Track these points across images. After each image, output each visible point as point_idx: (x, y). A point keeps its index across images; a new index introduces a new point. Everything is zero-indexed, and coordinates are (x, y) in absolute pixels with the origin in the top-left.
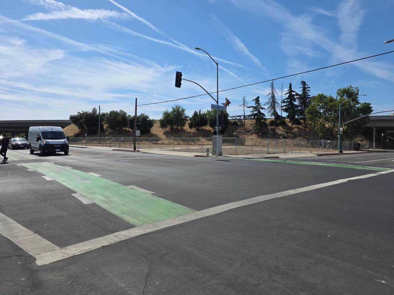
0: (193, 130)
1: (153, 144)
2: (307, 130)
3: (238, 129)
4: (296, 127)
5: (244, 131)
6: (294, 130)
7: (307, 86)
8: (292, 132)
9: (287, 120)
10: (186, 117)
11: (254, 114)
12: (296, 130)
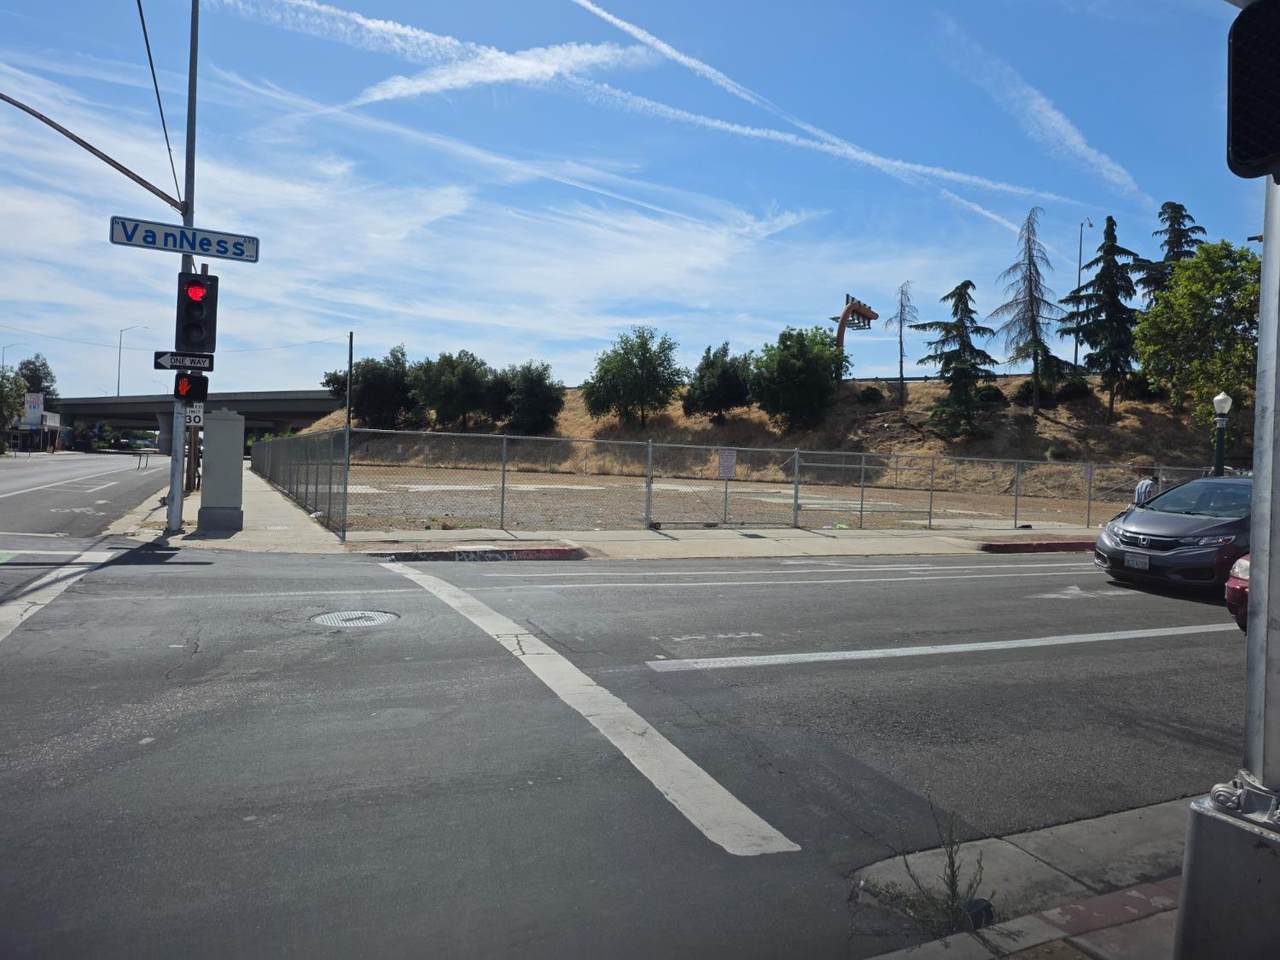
0: (701, 422)
1: (520, 471)
2: (1185, 423)
3: (876, 417)
4: (1133, 411)
5: (898, 425)
6: (1120, 424)
7: (1188, 224)
8: (1108, 431)
9: (1095, 380)
10: (678, 372)
11: (943, 353)
12: (1132, 421)
